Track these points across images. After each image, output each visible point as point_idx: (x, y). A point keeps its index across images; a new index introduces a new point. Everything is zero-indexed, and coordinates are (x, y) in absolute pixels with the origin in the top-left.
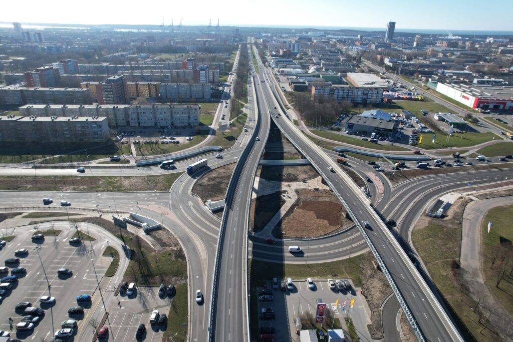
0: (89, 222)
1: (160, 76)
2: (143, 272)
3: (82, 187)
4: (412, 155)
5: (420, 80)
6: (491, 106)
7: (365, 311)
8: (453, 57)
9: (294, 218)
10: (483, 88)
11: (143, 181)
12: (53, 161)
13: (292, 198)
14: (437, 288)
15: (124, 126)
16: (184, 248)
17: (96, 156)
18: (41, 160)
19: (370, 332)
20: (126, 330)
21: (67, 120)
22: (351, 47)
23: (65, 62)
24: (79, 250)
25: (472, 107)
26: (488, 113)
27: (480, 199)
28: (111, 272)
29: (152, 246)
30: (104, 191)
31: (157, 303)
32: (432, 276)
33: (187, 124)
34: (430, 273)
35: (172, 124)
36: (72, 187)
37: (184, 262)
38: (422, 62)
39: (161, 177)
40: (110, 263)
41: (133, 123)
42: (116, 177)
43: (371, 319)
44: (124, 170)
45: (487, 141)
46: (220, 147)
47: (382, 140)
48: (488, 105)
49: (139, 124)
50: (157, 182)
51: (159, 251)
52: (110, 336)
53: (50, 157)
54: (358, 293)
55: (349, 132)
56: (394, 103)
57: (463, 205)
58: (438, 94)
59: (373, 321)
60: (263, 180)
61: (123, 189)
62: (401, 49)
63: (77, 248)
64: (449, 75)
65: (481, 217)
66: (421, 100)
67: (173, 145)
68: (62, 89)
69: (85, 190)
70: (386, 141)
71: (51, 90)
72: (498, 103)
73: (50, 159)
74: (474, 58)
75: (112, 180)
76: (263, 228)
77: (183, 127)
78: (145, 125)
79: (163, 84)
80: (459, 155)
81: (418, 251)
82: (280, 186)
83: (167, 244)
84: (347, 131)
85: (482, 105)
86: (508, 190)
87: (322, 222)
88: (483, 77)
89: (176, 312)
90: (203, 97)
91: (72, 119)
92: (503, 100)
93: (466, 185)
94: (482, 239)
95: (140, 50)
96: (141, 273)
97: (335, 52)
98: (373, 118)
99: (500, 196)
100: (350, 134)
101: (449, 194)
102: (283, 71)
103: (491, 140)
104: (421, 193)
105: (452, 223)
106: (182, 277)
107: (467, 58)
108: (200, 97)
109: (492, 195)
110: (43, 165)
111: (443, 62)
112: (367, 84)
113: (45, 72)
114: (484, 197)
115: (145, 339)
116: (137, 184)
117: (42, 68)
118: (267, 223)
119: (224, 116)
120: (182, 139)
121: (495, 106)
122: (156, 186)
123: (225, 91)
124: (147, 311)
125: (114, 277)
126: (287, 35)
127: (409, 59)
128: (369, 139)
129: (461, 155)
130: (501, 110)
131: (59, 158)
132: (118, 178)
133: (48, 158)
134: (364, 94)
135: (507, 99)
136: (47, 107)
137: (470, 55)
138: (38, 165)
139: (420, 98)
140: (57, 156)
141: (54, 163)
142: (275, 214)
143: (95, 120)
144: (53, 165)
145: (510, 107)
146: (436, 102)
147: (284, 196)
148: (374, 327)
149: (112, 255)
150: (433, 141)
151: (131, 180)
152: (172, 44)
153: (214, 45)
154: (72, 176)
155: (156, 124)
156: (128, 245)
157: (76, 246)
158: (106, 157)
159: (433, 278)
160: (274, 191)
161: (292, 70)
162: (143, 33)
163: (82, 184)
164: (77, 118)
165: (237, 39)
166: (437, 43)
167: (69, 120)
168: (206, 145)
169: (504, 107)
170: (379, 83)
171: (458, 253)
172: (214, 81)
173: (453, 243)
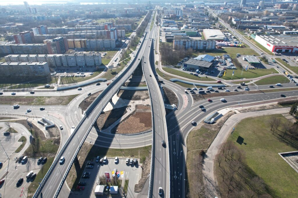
0: (18, 123)
1: (90, 35)
2: (34, 150)
3: (24, 103)
4: (216, 83)
5: (248, 33)
6: (284, 50)
7: (139, 177)
8: (281, 15)
9: (127, 122)
10: (283, 38)
11: (57, 99)
12: (15, 87)
13: (132, 110)
14: (186, 166)
15: (60, 66)
16: (61, 138)
17: (38, 85)
18: (9, 87)
19: (135, 189)
20: (13, 181)
21: (25, 64)
22: (216, 11)
23: (39, 27)
24: (7, 138)
25: (271, 51)
26: (280, 55)
27: (241, 112)
28: (18, 151)
29: (46, 136)
30: (35, 105)
31: (35, 167)
32: (187, 159)
33: (94, 65)
34: (187, 157)
35: (86, 64)
36: (19, 102)
37: (58, 145)
38: (257, 20)
39: (67, 97)
40: (20, 145)
41: (65, 64)
42: (43, 97)
43: (139, 181)
44: (49, 93)
45: (267, 75)
46: (105, 79)
47: (202, 74)
48: (282, 50)
49: (68, 65)
50: (63, 100)
51: (48, 139)
52: (4, 184)
53: (15, 85)
54: (140, 167)
55: (184, 69)
56: (223, 49)
57: (228, 116)
58: (254, 43)
59: (140, 182)
60: (121, 99)
61: (44, 104)
62: (248, 11)
63: (7, 137)
64: (269, 29)
65: (235, 124)
66: (242, 47)
67: (81, 77)
68: (32, 45)
69: (25, 104)
70: (204, 75)
71: (26, 45)
72: (288, 49)
73: (14, 86)
74: (293, 16)
75: (41, 99)
76: (108, 127)
77: (91, 67)
78: (71, 65)
79: (88, 40)
80: (244, 84)
81: (187, 144)
82: (128, 103)
83: (54, 135)
84: (183, 68)
85: (277, 50)
86: (261, 107)
87: (141, 125)
88: (291, 29)
89: (42, 172)
90: (111, 47)
91: (29, 63)
92: (291, 47)
93: (237, 103)
94: (228, 137)
95: (88, 17)
96: (34, 151)
97: (204, 15)
98: (201, 60)
99: (255, 111)
100: (185, 70)
101: (225, 109)
102: (165, 29)
103: (270, 74)
104: (208, 108)
105: (215, 128)
106: (53, 154)
107: (289, 15)
108: (109, 47)
109: (250, 110)
110: (9, 90)
111: (271, 19)
112: (211, 37)
113: (25, 35)
114: (244, 111)
115: (21, 186)
116: (52, 101)
117: (23, 32)
118: (111, 124)
119: (117, 59)
120: (87, 74)
121: (286, 51)
122: (62, 102)
123: (126, 43)
124: (28, 171)
125: (19, 153)
126: (180, 4)
127: (250, 18)
128: (194, 73)
129: (246, 84)
130: (290, 53)
131: (19, 86)
132: (44, 97)
133: (13, 85)
134: (204, 44)
135: (293, 46)
136: (19, 56)
137: (291, 13)
138: (7, 90)
139: (241, 46)
140: (18, 84)
141: (15, 89)
142: (118, 119)
143: (41, 64)
144: (14, 90)
145: (296, 51)
146: (251, 48)
147: (128, 109)
148: (139, 186)
149: (23, 141)
150: (233, 75)
151: (51, 99)
152: (108, 12)
153: (133, 12)
154: (21, 96)
155: (77, 64)
156: (33, 136)
157: (6, 136)
158: (43, 85)
159: (187, 160)
160: (123, 106)
161: (170, 28)
162: (96, 5)
163: (25, 101)
164: (32, 63)
165: (148, 8)
166: (275, 6)
167: (27, 64)
168: (99, 78)
169: (292, 51)
170: (219, 36)
171: (208, 146)
172: (122, 36)
173: (209, 139)
